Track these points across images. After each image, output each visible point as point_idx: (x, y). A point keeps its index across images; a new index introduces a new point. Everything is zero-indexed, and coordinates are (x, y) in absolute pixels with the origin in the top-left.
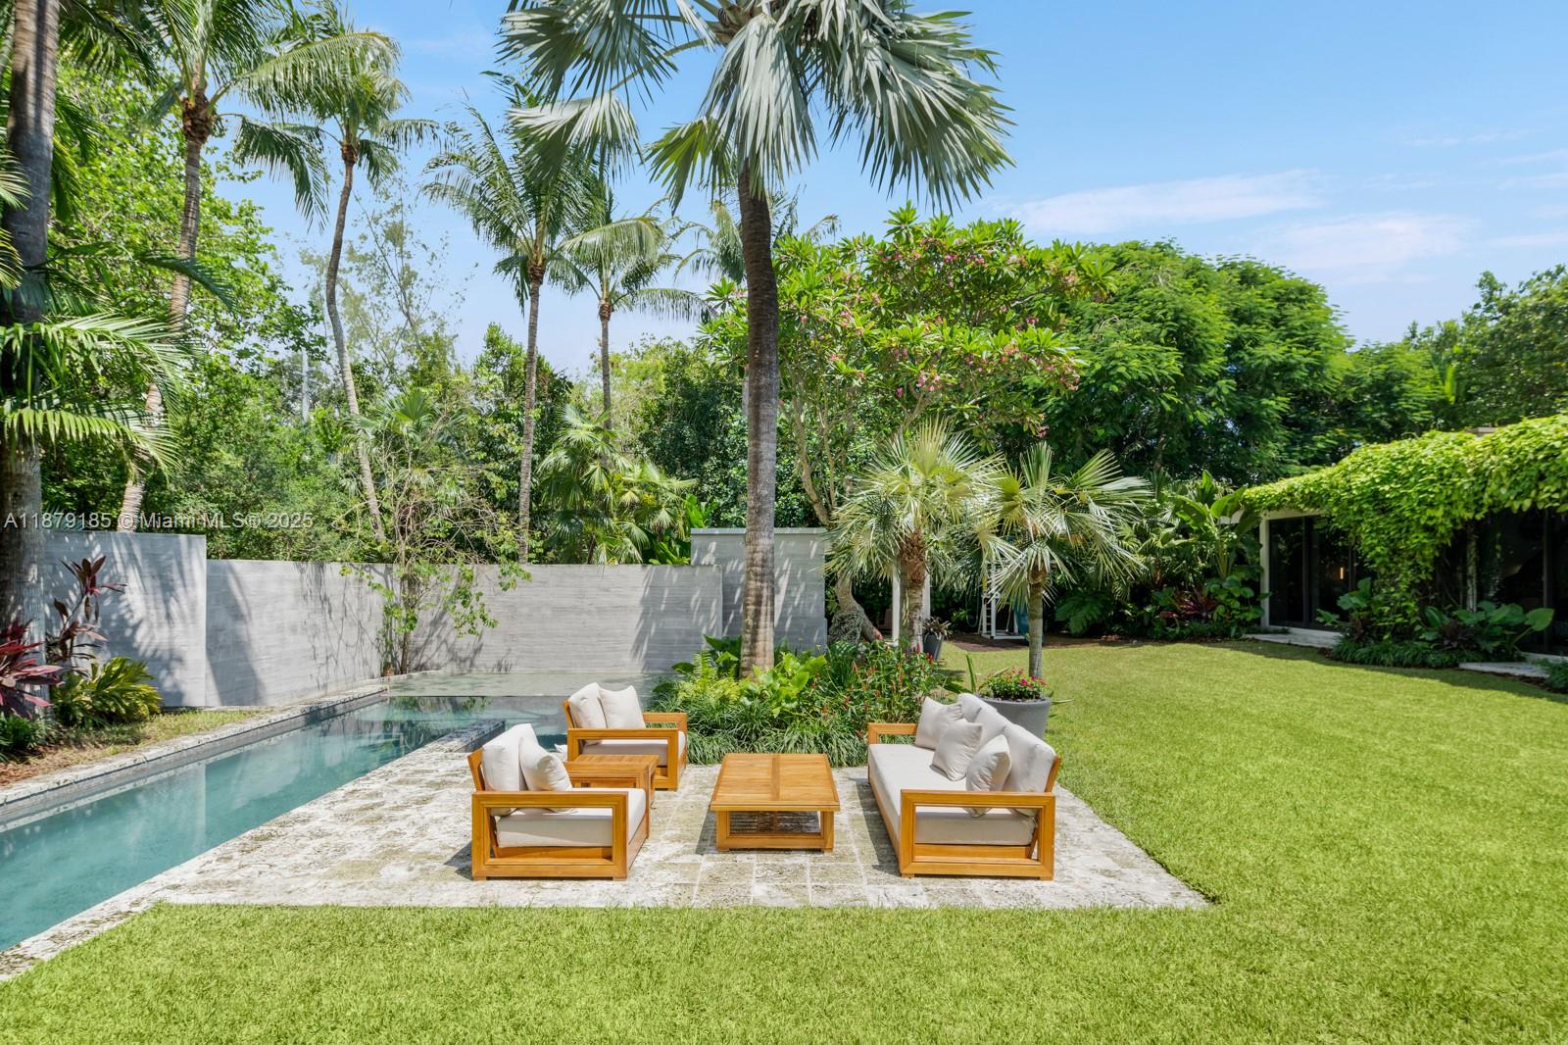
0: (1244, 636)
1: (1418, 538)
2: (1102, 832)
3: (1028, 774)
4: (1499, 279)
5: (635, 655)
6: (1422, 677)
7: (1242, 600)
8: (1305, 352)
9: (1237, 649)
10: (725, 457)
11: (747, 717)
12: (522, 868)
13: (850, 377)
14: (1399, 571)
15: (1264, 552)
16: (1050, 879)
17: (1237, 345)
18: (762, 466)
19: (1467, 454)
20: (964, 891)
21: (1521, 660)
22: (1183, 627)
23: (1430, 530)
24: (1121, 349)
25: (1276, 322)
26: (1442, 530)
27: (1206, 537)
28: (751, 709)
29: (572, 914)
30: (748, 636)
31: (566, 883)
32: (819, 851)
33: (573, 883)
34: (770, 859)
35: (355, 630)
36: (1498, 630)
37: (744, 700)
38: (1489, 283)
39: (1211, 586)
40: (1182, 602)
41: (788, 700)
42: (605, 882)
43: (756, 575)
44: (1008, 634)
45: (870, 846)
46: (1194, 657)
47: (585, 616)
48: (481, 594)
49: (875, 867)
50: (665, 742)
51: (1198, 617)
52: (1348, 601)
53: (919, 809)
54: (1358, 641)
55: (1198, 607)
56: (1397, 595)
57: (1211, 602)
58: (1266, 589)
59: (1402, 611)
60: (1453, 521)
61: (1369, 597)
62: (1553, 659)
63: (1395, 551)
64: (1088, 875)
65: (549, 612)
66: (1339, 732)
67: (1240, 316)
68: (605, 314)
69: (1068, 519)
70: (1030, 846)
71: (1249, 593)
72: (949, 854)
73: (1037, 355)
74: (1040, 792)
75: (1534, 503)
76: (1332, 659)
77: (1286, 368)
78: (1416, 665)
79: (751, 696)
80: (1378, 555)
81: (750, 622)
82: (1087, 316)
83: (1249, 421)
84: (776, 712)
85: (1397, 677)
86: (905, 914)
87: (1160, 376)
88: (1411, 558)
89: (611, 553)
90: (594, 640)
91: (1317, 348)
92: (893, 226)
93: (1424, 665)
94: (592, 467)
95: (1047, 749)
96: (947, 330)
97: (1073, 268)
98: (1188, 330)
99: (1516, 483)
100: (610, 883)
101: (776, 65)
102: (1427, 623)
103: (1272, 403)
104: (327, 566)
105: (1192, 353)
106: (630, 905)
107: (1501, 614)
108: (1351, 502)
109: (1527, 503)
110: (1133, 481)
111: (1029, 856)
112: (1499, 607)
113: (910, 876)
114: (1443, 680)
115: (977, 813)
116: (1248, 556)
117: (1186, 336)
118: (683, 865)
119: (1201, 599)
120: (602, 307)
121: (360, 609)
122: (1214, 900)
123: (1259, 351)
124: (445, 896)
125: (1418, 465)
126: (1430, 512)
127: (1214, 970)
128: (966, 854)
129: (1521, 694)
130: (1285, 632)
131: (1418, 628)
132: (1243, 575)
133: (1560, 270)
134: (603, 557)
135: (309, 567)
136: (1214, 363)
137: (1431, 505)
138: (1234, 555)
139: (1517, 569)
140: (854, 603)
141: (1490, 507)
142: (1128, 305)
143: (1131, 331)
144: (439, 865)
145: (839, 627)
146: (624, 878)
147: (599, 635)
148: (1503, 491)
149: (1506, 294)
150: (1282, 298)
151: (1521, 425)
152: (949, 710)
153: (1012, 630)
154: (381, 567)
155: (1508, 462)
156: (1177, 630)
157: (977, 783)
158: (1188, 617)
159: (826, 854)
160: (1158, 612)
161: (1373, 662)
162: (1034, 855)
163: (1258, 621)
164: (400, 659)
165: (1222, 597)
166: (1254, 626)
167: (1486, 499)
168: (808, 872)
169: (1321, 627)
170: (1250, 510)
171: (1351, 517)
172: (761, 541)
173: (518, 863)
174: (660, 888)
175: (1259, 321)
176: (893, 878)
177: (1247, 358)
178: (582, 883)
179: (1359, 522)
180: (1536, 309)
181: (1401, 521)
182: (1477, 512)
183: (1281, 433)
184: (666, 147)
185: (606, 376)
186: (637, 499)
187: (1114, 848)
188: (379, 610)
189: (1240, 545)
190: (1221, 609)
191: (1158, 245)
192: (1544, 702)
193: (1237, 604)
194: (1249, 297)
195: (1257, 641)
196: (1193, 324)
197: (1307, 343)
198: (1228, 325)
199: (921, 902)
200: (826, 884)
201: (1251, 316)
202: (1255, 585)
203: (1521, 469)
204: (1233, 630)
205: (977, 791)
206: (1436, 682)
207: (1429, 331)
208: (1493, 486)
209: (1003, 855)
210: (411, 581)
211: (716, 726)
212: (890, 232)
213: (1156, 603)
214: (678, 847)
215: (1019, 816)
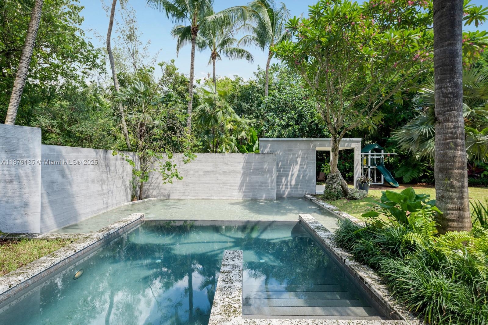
5: (240, 191)
35: (121, 181)
47: (218, 175)
48: (175, 165)
65: (201, 173)
90: (221, 185)
104: (109, 151)
121: (123, 172)
134: (224, 150)
135: (101, 151)
145: (331, 180)
147: (224, 183)
154: (131, 153)
164: (139, 193)
188: (130, 172)
210: (143, 159)
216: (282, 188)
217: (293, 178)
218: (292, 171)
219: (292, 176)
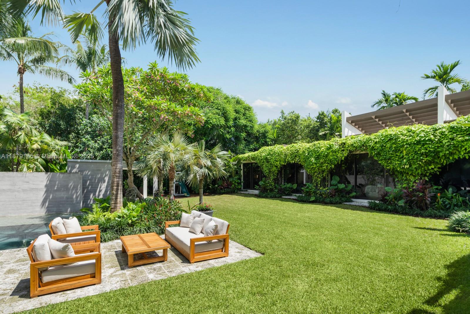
0: (238, 192)
1: (275, 168)
2: (232, 243)
3: (222, 230)
4: (284, 112)
6: (276, 200)
7: (238, 183)
8: (250, 123)
9: (237, 195)
10: (78, 133)
11: (119, 224)
12: (55, 289)
13: (137, 113)
14: (271, 176)
15: (242, 171)
16: (228, 256)
17: (235, 119)
18: (118, 140)
19: (283, 150)
20: (209, 264)
21: (291, 195)
22: (224, 190)
23: (276, 167)
24: (211, 116)
25: (244, 115)
26: (279, 167)
27: (230, 167)
28: (120, 221)
29: (87, 299)
30: (114, 197)
31: (76, 290)
32: (163, 261)
33: (79, 289)
34: (149, 267)
36: (288, 189)
37: (117, 219)
38: (282, 112)
39: (231, 180)
40: (224, 184)
41: (134, 217)
42: (93, 286)
43: (117, 176)
44: (178, 194)
45: (177, 257)
46: (229, 198)
47: (16, 193)
49: (182, 262)
50: (95, 236)
51: (228, 188)
52: (261, 183)
53: (196, 243)
54: (263, 192)
55: (228, 185)
56: (270, 182)
57: (231, 184)
58: (242, 180)
59: (271, 185)
60: (281, 165)
61: (265, 182)
62: (297, 195)
63: (270, 171)
64: (235, 254)
66: (266, 213)
67: (237, 112)
68: (21, 72)
69: (211, 162)
70: (222, 249)
71: (239, 181)
72: (203, 255)
73: (195, 115)
74: (225, 234)
75: (295, 161)
76: (258, 197)
77: (246, 126)
78: (274, 197)
79: (119, 217)
80: (267, 172)
81: (115, 192)
82: (201, 105)
83: (237, 138)
84: (130, 221)
85: (271, 200)
86: (200, 273)
87: (220, 124)
88: (273, 173)
89: (29, 168)
90: (21, 202)
91: (253, 123)
92: (150, 67)
93: (276, 197)
94: (20, 133)
95: (227, 223)
96: (169, 103)
97: (202, 92)
98: (226, 113)
99: (292, 157)
100: (95, 286)
101: (134, 9)
102: (275, 188)
103: (243, 134)
105: (227, 120)
106: (109, 291)
107: (289, 185)
108: (261, 160)
109: (293, 162)
110: (225, 152)
111: (222, 251)
112: (288, 184)
113: (193, 263)
114: (280, 200)
115: (210, 243)
116: (239, 172)
117: (225, 115)
118: (119, 275)
119: (229, 183)
120: (20, 68)
122: (263, 254)
123: (240, 121)
124: (21, 307)
125: (274, 152)
126: (277, 163)
127: (273, 268)
128: (207, 254)
129: (294, 202)
130: (247, 191)
131: (274, 189)
132: (238, 177)
133: (294, 112)
134: (25, 169)
136: (231, 123)
137: (277, 161)
138: (235, 172)
139: (290, 176)
140: (134, 186)
141: (287, 162)
142: (212, 104)
143: (213, 111)
144: (8, 297)
146: (100, 283)
147: (24, 200)
148: (289, 159)
149: (285, 115)
150: (245, 109)
151: (292, 145)
152: (191, 215)
153: (179, 193)
155: (290, 152)
156: (223, 191)
157: (210, 234)
158: (226, 188)
159: (166, 262)
160: (218, 186)
161: (266, 197)
162: (224, 251)
163: (241, 188)
165: (233, 182)
166: (240, 190)
167: (287, 161)
168: (163, 268)
169: (255, 189)
170: (239, 160)
171: (261, 163)
172: (118, 165)
173: (53, 287)
174: (116, 283)
175: (241, 114)
176: (189, 264)
177: (238, 122)
178: (83, 288)
179: (263, 164)
180: (290, 119)
181: (271, 164)
182: (285, 163)
183: (244, 142)
184: (71, 18)
185: (22, 96)
186: (39, 147)
187: (237, 246)
189: (237, 169)
190: (233, 185)
191: (217, 89)
192: (297, 204)
193: (237, 184)
194: (238, 107)
195: (241, 193)
196: (227, 112)
197: (250, 121)
198: (234, 114)
199: (200, 269)
200: (171, 270)
201: (239, 112)
202: (240, 179)
203: (292, 154)
204: (236, 191)
205: (210, 236)
206: (278, 201)
207: (271, 122)
208: (288, 158)
209: (216, 252)
211: (108, 228)
212: (149, 69)
213: (218, 184)
214: (113, 270)
215: (220, 241)
216: (90, 202)
217: (101, 193)
218: (100, 187)
219: (100, 191)
